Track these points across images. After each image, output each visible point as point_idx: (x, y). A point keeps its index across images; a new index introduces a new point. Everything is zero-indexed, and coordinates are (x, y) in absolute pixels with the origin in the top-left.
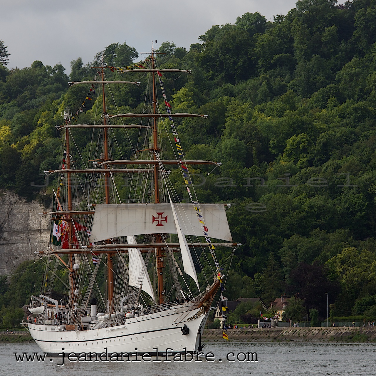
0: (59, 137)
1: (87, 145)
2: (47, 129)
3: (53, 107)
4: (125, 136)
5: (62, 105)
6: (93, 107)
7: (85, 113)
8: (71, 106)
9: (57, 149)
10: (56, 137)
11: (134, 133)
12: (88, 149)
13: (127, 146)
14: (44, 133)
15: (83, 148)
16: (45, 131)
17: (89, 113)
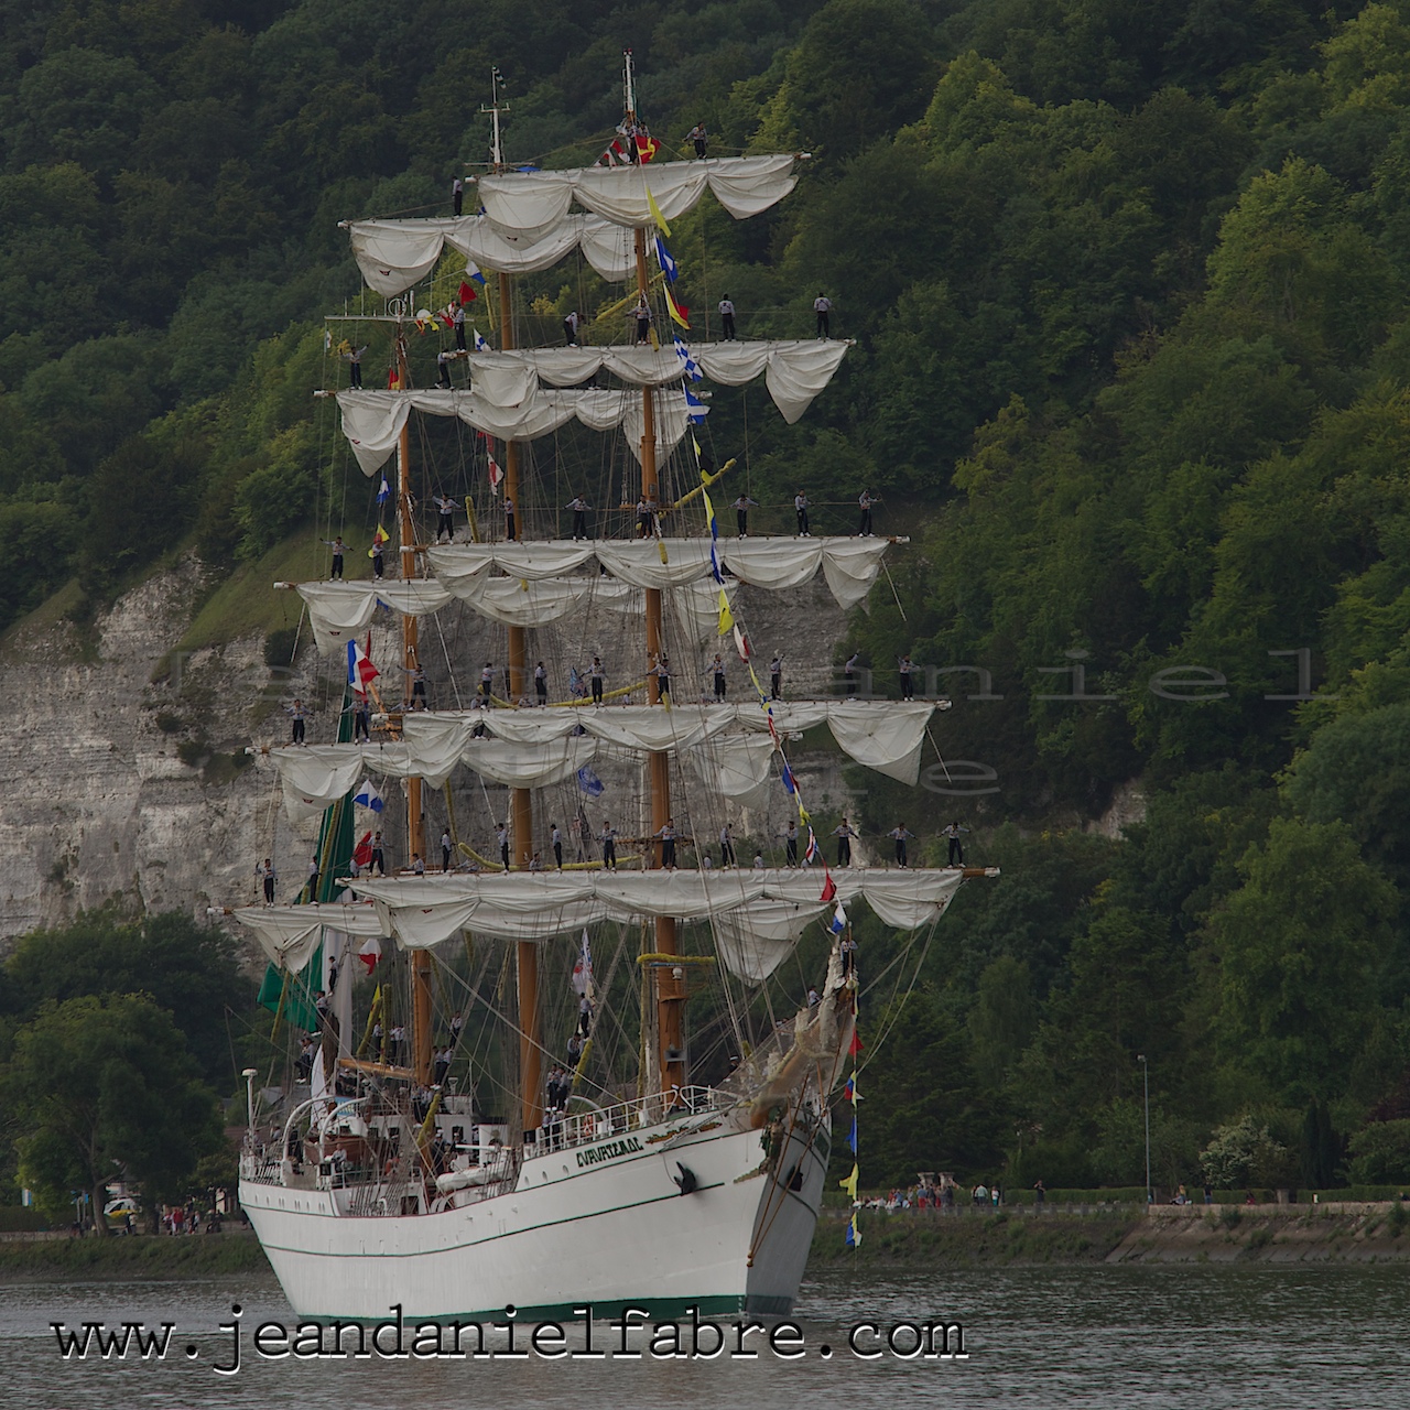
0: (767, 261)
1: (901, 301)
2: (708, 223)
3: (734, 112)
4: (1086, 252)
5: (778, 103)
6: (932, 109)
7: (892, 140)
8: (823, 109)
9: (758, 321)
10: (752, 263)
11: (1130, 236)
12: (905, 317)
13: (1096, 300)
14: (689, 243)
15: (882, 315)
16: (696, 231)
17: (913, 140)
